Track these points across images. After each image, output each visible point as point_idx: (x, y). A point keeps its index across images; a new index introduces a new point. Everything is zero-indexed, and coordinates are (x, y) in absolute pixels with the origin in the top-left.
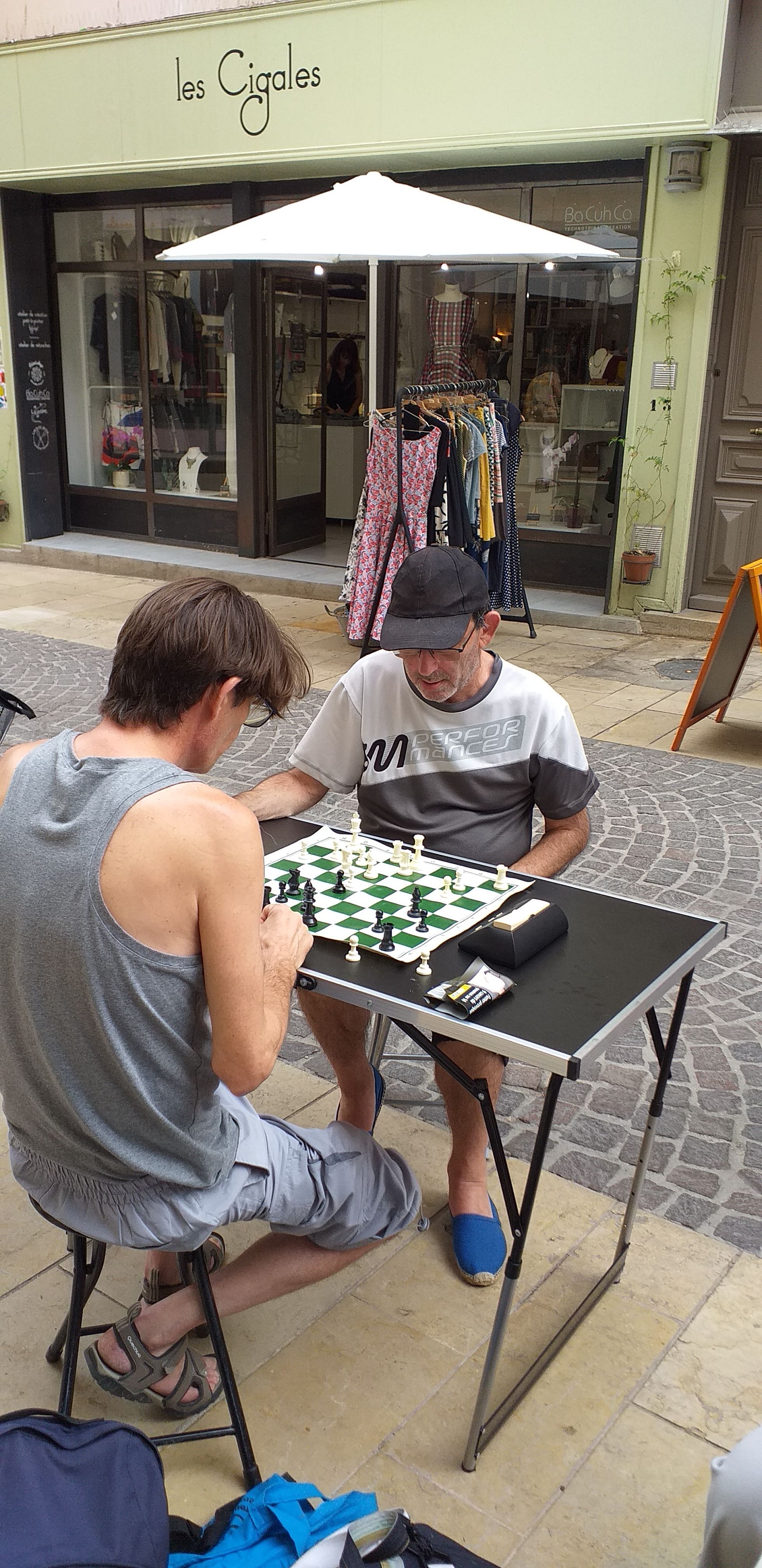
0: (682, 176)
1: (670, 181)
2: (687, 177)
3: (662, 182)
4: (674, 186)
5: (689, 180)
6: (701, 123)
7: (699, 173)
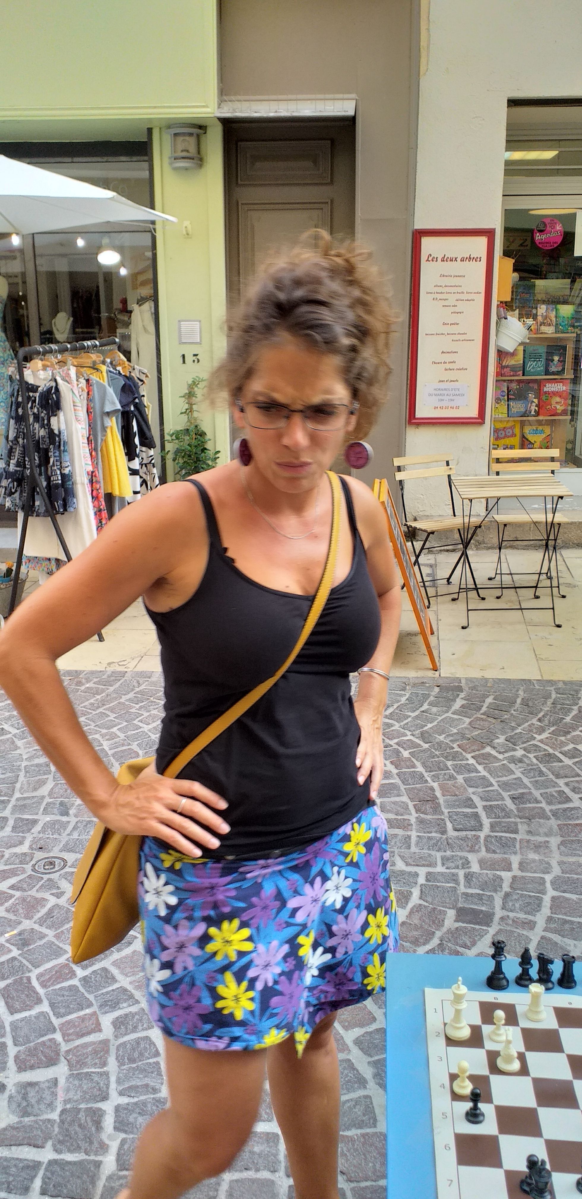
1: (172, 159)
2: (185, 155)
3: (166, 161)
4: (177, 164)
5: (189, 158)
6: (204, 107)
7: (199, 152)
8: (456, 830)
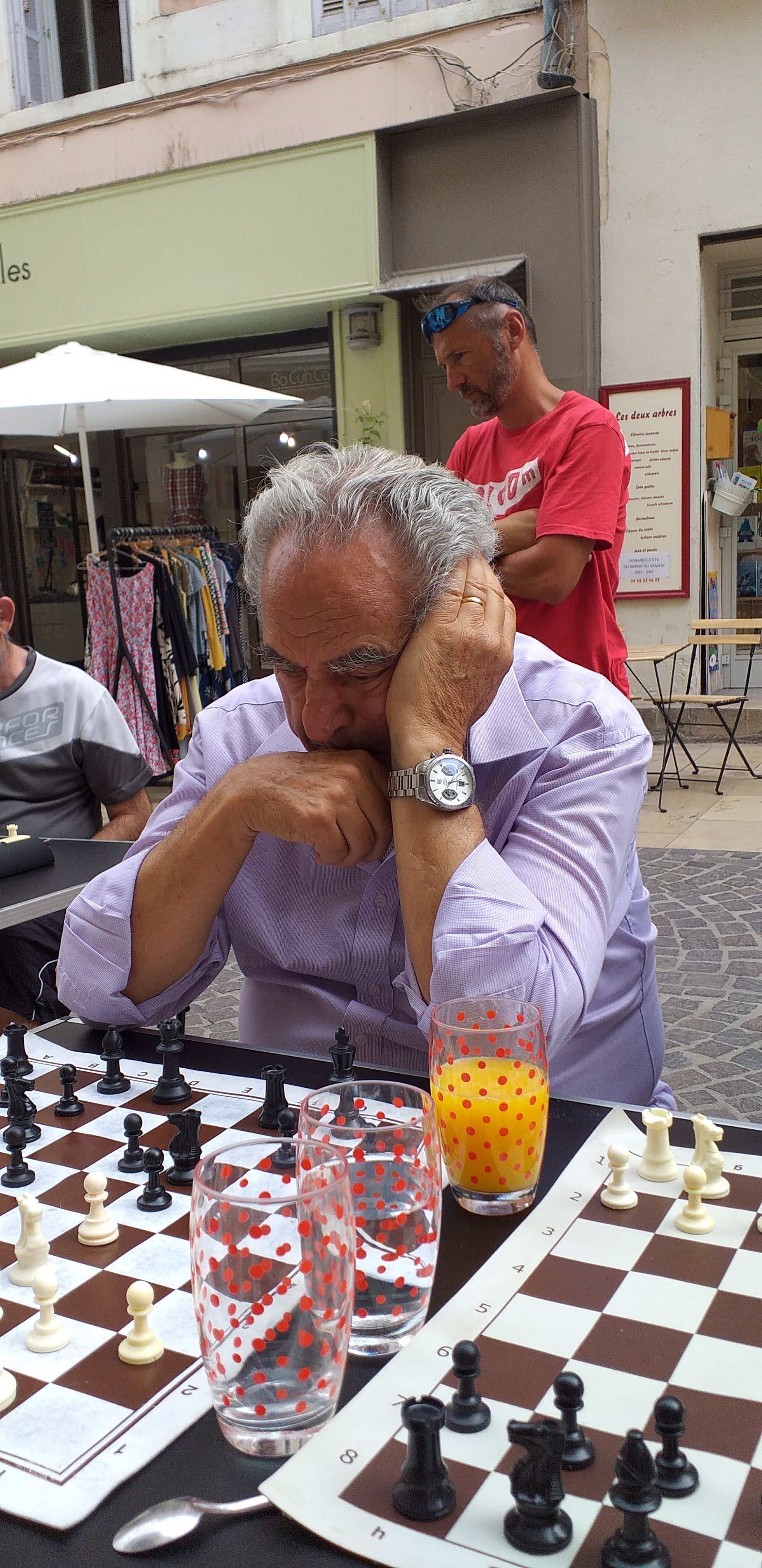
0: (360, 334)
1: (351, 339)
2: (364, 334)
3: (346, 341)
4: (356, 343)
5: (367, 337)
6: (367, 285)
7: (376, 331)
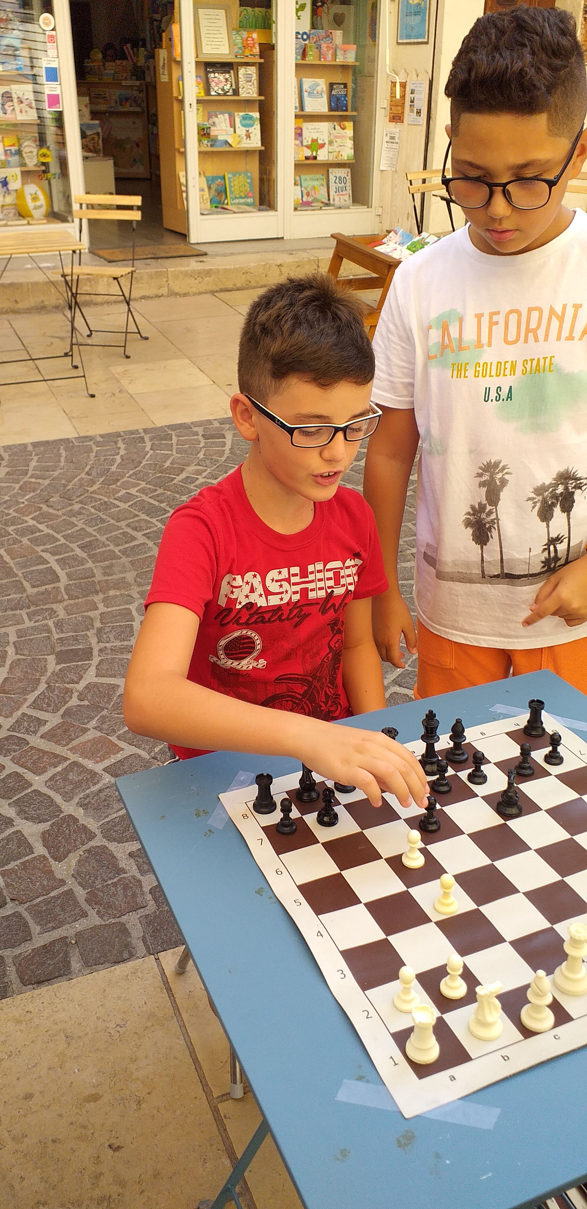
8: (34, 587)
